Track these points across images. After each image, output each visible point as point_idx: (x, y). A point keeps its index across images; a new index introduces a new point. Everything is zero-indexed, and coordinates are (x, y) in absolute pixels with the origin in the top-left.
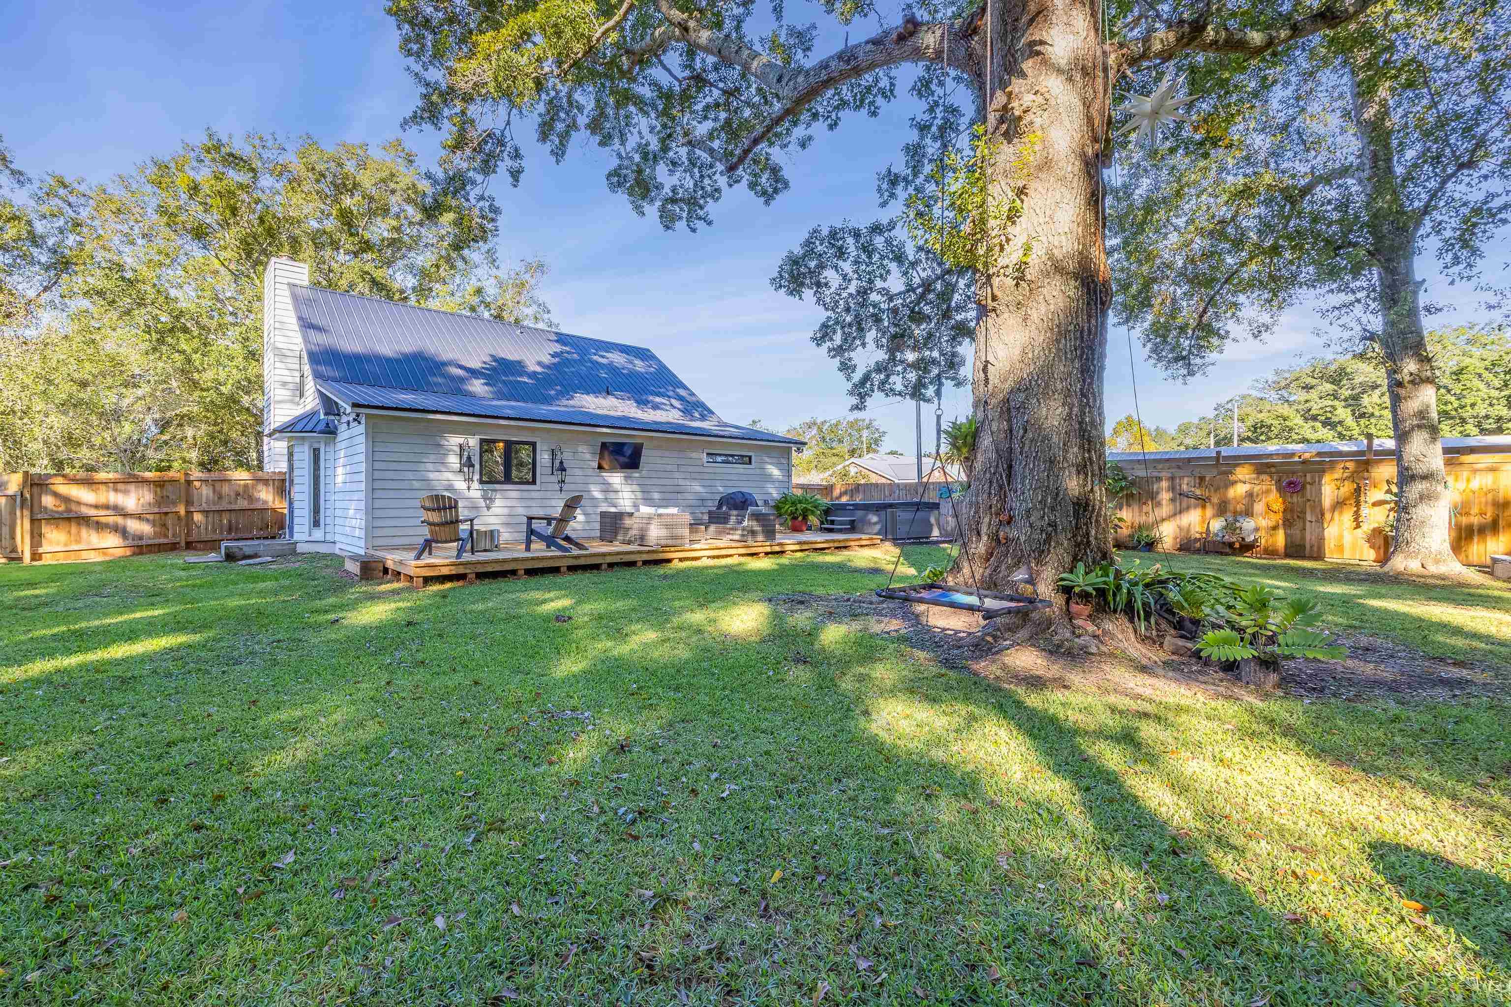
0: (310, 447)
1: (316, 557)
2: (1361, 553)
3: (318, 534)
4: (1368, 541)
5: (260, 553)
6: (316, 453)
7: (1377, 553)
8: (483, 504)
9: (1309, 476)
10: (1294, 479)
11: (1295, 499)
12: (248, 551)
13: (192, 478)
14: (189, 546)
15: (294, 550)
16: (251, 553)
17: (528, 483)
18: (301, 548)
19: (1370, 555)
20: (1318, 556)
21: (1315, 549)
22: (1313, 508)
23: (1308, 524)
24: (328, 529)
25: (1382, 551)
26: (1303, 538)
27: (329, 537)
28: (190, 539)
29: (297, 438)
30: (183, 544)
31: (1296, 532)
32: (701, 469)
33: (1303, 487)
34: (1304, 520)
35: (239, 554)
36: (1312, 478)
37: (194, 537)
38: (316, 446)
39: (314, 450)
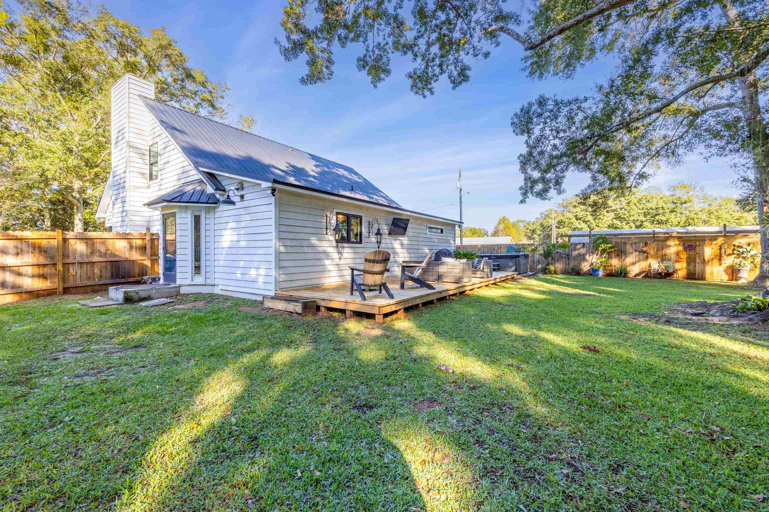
0: (192, 214)
1: (198, 297)
2: (722, 277)
3: (199, 280)
4: (725, 271)
5: (153, 296)
6: (197, 220)
7: (729, 277)
8: (337, 257)
9: (697, 243)
10: (691, 244)
11: (691, 253)
12: (143, 295)
13: (68, 237)
14: (66, 291)
15: (178, 292)
16: (146, 296)
17: (357, 243)
18: (183, 290)
19: (725, 278)
20: (703, 278)
21: (700, 275)
22: (699, 257)
23: (697, 264)
24: (208, 275)
25: (731, 276)
26: (695, 270)
27: (208, 282)
28: (66, 286)
29: (180, 207)
30: (61, 289)
31: (691, 267)
32: (426, 236)
33: (695, 247)
34: (695, 262)
35: (136, 297)
36: (699, 243)
37: (71, 283)
38: (197, 213)
39: (195, 216)
